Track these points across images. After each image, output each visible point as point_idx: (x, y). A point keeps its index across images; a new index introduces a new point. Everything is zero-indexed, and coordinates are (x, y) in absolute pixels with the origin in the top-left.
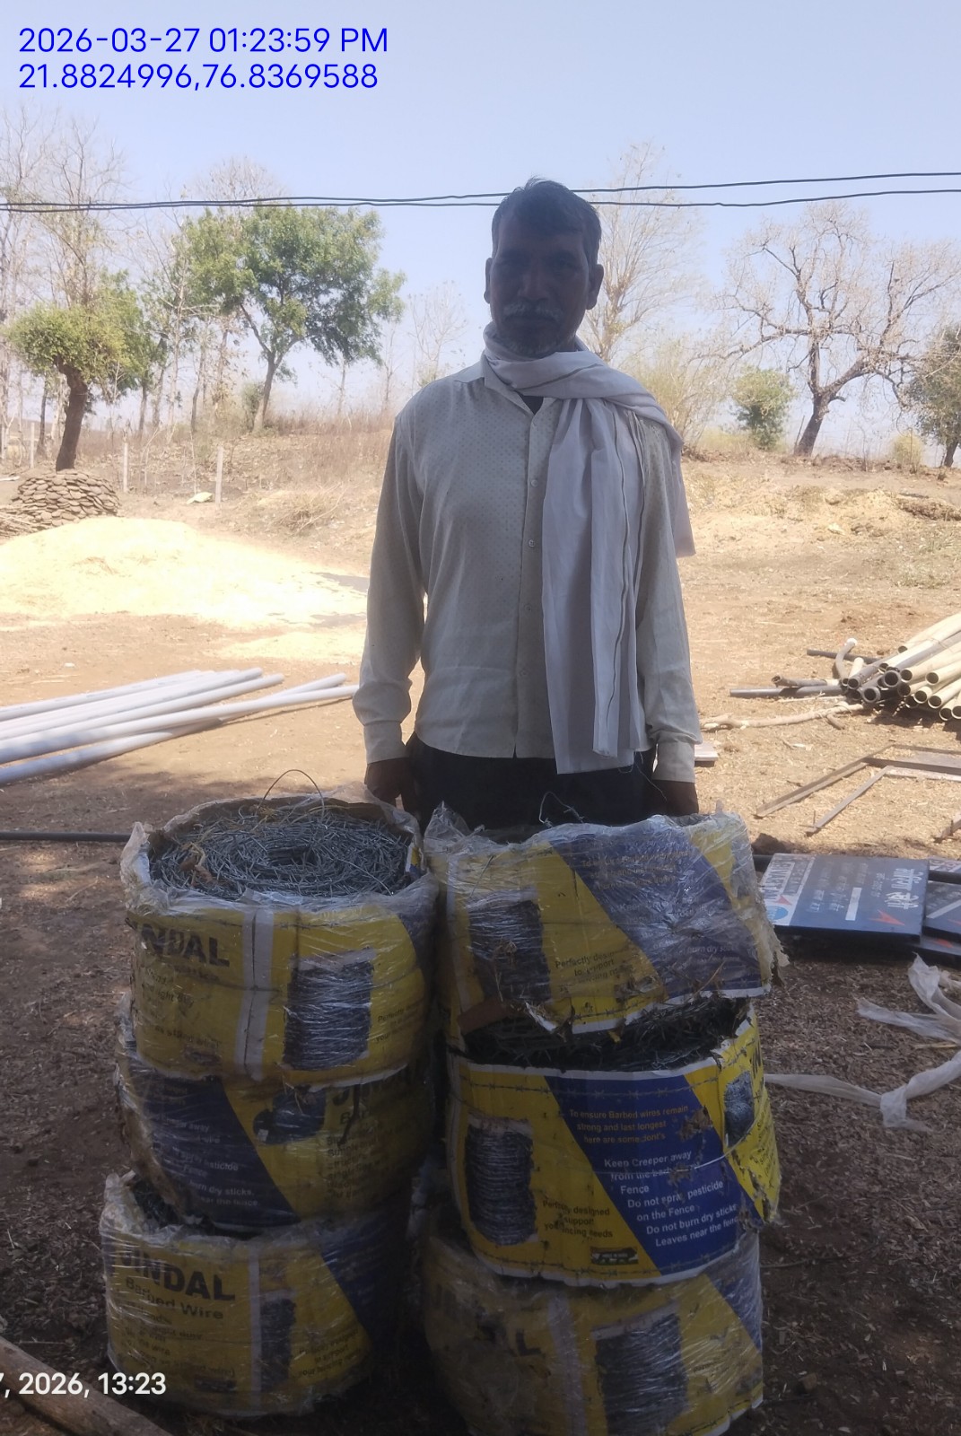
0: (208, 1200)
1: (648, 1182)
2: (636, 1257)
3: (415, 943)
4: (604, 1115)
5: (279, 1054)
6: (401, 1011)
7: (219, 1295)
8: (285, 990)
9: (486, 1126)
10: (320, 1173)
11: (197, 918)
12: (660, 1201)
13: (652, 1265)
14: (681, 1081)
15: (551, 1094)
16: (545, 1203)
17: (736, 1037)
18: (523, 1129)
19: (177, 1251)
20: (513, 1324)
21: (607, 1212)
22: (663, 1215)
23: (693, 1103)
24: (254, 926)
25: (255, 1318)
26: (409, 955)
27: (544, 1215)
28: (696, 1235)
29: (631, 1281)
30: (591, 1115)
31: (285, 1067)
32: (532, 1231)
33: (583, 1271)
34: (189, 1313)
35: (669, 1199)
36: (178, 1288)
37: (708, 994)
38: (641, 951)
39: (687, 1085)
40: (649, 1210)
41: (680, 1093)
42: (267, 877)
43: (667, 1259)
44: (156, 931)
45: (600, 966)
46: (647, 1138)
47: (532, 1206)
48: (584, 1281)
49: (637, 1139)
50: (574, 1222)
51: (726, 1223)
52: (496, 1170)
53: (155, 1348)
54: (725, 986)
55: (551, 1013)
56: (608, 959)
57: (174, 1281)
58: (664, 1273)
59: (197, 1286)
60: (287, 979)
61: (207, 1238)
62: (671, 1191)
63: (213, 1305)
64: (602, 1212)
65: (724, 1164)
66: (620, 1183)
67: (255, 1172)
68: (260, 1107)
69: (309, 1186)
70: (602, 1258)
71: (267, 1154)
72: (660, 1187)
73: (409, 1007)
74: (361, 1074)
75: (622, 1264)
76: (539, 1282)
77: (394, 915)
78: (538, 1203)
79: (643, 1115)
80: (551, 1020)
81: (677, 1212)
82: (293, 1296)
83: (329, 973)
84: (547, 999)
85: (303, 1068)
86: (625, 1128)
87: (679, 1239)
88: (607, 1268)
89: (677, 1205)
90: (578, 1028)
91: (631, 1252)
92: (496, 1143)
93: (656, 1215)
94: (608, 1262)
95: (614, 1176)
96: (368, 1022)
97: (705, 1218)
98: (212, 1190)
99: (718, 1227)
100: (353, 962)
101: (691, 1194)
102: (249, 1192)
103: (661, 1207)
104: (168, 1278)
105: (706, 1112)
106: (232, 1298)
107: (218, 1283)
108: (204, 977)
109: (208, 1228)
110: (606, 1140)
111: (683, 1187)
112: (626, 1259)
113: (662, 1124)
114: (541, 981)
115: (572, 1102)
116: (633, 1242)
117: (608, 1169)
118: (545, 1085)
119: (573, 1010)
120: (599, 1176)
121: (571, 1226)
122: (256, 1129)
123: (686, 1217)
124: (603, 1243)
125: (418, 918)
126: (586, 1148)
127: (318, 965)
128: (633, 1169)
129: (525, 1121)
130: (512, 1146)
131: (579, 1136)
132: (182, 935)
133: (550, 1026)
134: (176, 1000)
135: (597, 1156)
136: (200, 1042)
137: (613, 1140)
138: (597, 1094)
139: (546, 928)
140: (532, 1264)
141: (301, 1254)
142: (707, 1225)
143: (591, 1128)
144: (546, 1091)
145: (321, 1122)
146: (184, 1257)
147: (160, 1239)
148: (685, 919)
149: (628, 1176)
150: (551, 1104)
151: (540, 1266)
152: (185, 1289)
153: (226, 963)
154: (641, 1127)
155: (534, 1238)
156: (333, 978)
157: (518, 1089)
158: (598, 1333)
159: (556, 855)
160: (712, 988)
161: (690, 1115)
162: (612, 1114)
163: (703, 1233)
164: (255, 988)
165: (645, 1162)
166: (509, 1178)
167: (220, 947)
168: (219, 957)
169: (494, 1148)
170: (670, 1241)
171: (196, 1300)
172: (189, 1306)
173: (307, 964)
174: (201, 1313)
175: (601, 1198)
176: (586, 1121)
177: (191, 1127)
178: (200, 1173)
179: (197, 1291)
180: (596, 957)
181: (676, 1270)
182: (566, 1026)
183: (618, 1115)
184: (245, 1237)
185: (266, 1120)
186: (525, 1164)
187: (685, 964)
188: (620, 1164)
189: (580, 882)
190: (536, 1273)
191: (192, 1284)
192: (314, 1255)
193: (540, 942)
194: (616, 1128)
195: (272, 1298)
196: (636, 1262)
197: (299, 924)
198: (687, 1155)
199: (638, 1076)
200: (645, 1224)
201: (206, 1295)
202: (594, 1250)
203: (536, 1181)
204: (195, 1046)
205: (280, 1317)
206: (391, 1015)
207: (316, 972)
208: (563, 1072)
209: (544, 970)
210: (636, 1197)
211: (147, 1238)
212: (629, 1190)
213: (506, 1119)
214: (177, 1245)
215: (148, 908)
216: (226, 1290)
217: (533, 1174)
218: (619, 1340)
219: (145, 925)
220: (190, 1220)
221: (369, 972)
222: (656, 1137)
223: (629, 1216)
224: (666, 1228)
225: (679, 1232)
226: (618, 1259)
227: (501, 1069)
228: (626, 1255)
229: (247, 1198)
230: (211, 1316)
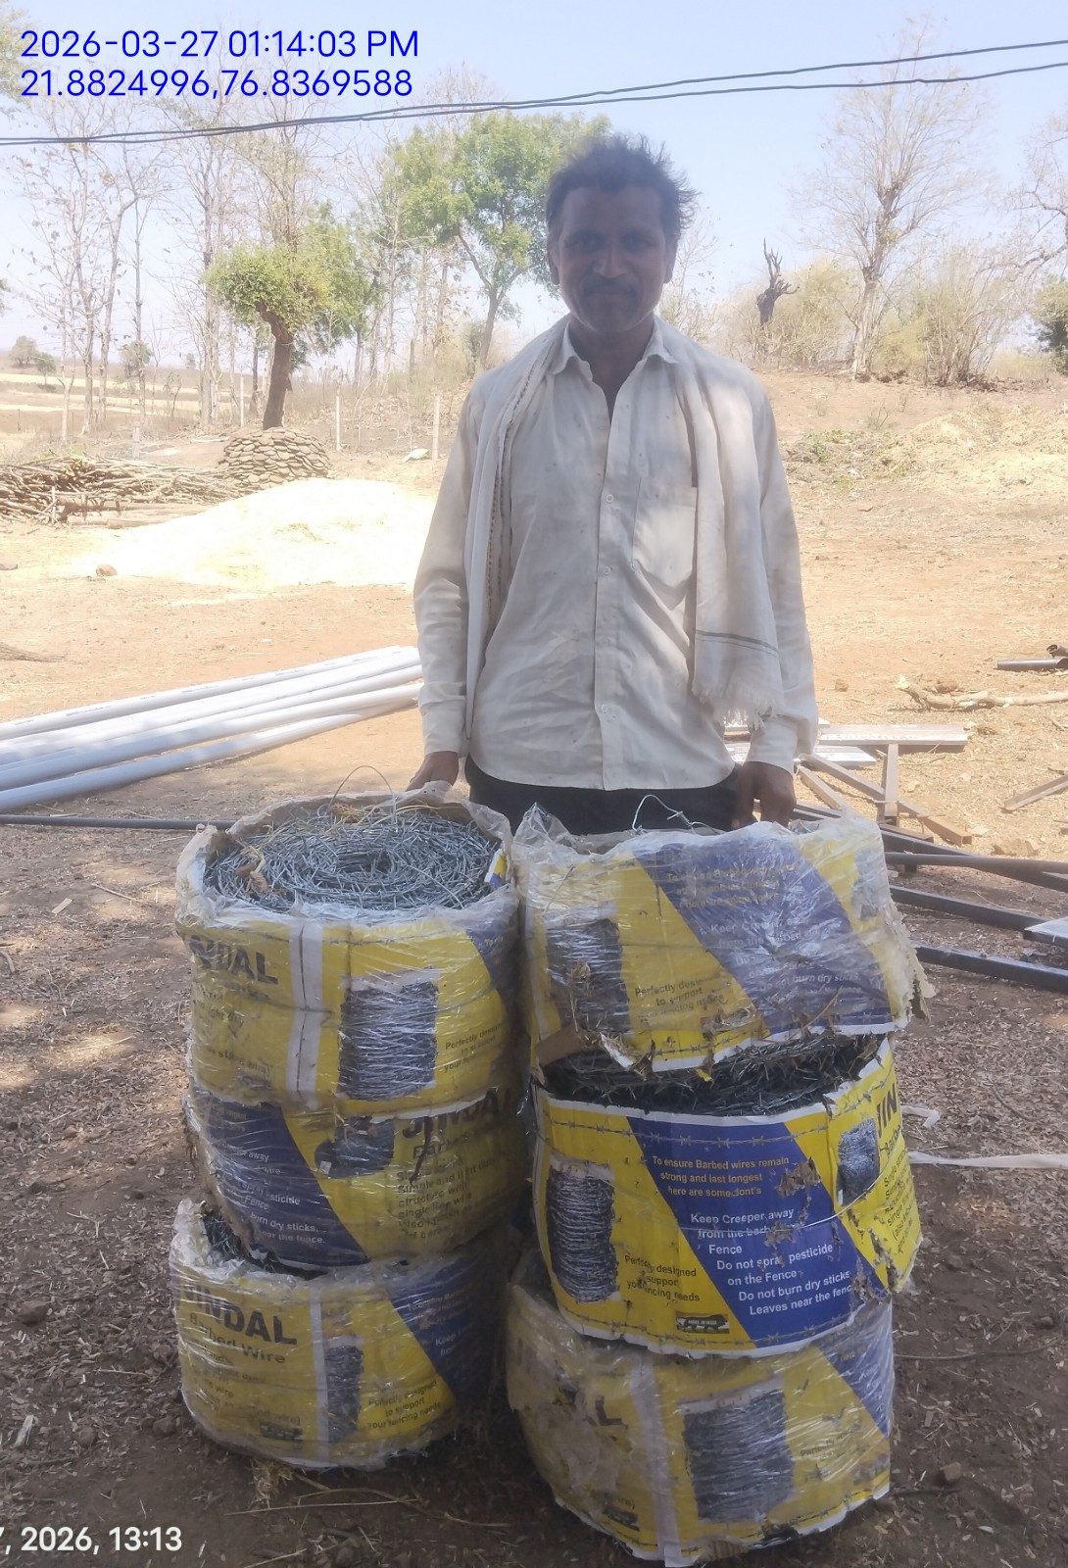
0: (270, 1235)
1: (741, 1241)
2: (727, 1326)
3: (488, 962)
4: (690, 1164)
5: (334, 1082)
6: (474, 1038)
7: (279, 1338)
8: (338, 1011)
9: (565, 1168)
10: (389, 1211)
11: (243, 931)
12: (755, 1264)
13: (744, 1335)
14: (781, 1128)
15: (633, 1137)
16: (627, 1258)
17: (858, 1079)
18: (602, 1174)
19: (236, 1288)
20: (594, 1389)
21: (695, 1273)
22: (758, 1280)
23: (795, 1154)
24: (301, 941)
25: (319, 1364)
26: (482, 975)
27: (626, 1272)
28: (800, 1304)
29: (721, 1352)
30: (676, 1164)
31: (341, 1095)
32: (613, 1289)
33: (668, 1337)
34: (250, 1356)
35: (766, 1262)
36: (239, 1327)
37: (818, 1030)
38: (734, 980)
39: (788, 1133)
40: (743, 1273)
41: (780, 1143)
42: (331, 886)
43: (761, 1329)
44: (205, 944)
45: (686, 995)
46: (739, 1192)
47: (614, 1262)
48: (669, 1349)
49: (728, 1194)
50: (658, 1281)
51: (836, 1292)
52: (575, 1218)
53: (219, 1389)
54: (838, 1020)
55: (630, 1047)
56: (697, 987)
57: (234, 1320)
58: (759, 1345)
59: (257, 1327)
60: (340, 1000)
61: (269, 1275)
62: (768, 1253)
63: (273, 1347)
64: (687, 1273)
65: (835, 1225)
66: (709, 1241)
67: (317, 1208)
68: (321, 1137)
69: (378, 1224)
70: (689, 1324)
71: (331, 1190)
72: (755, 1248)
73: (484, 1033)
74: (428, 1105)
75: (710, 1332)
76: (621, 1344)
77: (461, 933)
78: (620, 1258)
79: (734, 1166)
80: (628, 1055)
81: (775, 1277)
82: (359, 1343)
83: (387, 994)
84: (626, 1031)
85: (359, 1098)
86: (714, 1179)
87: (778, 1308)
88: (694, 1336)
89: (774, 1269)
90: (659, 1065)
91: (721, 1319)
92: (576, 1188)
93: (750, 1279)
94: (694, 1330)
95: (702, 1233)
96: (434, 1049)
97: (809, 1286)
98: (274, 1224)
99: (827, 1296)
100: (413, 983)
101: (792, 1258)
102: (313, 1228)
103: (756, 1271)
104: (228, 1317)
105: (811, 1165)
106: (293, 1342)
107: (278, 1326)
108: (253, 995)
109: (272, 1264)
110: (692, 1193)
111: (783, 1249)
112: (715, 1327)
113: (759, 1177)
114: (620, 1010)
115: (657, 1147)
116: (721, 1307)
117: (695, 1224)
118: (628, 1127)
119: (653, 1045)
120: (685, 1233)
121: (654, 1286)
122: (318, 1161)
123: (785, 1284)
124: (689, 1307)
125: (490, 935)
126: (671, 1200)
127: (373, 985)
128: (724, 1226)
129: (606, 1166)
130: (592, 1193)
131: (662, 1185)
132: (230, 948)
133: (625, 1062)
134: (226, 1020)
135: (683, 1209)
136: (251, 1065)
137: (700, 1192)
138: (683, 1140)
139: (626, 950)
140: (614, 1325)
141: (367, 1298)
142: (813, 1293)
143: (677, 1178)
144: (629, 1134)
145: (390, 1155)
146: (243, 1295)
147: (221, 1274)
148: (790, 943)
149: (717, 1234)
150: (635, 1151)
151: (623, 1328)
152: (245, 1328)
153: (275, 980)
154: (732, 1179)
155: (616, 1297)
156: (391, 1000)
157: (598, 1129)
158: (686, 1407)
159: (638, 867)
160: (823, 1022)
161: (791, 1168)
162: (699, 1164)
163: (808, 1302)
164: (307, 1009)
165: (737, 1219)
166: (590, 1228)
167: (267, 963)
168: (266, 974)
169: (573, 1194)
170: (766, 1310)
171: (256, 1341)
172: (250, 1348)
173: (359, 985)
174: (263, 1356)
175: (687, 1258)
176: (671, 1170)
177: (251, 1155)
178: (260, 1204)
179: (257, 1332)
180: (682, 985)
181: (774, 1343)
182: (646, 1062)
183: (706, 1165)
184: (308, 1276)
185: (327, 1152)
186: (606, 1214)
187: (789, 996)
188: (708, 1220)
189: (663, 896)
190: (617, 1335)
191: (252, 1324)
192: (381, 1300)
193: (619, 966)
194: (703, 1179)
195: (338, 1342)
196: (726, 1331)
197: (352, 941)
198: (789, 1213)
199: (729, 1121)
200: (737, 1289)
201: (267, 1338)
202: (679, 1315)
203: (618, 1234)
204: (246, 1069)
205: (347, 1366)
206: (461, 1042)
207: (371, 993)
208: (647, 1113)
209: (623, 997)
210: (728, 1258)
211: (209, 1273)
212: (719, 1250)
213: (587, 1163)
214: (237, 1281)
215: (195, 919)
216: (287, 1333)
217: (614, 1225)
218: (710, 1416)
219: (194, 937)
220: (255, 1254)
221: (432, 993)
222: (750, 1191)
223: (719, 1279)
224: (761, 1294)
225: (777, 1300)
226: (707, 1326)
227: (580, 1106)
228: (715, 1323)
229: (311, 1234)
230: (273, 1360)
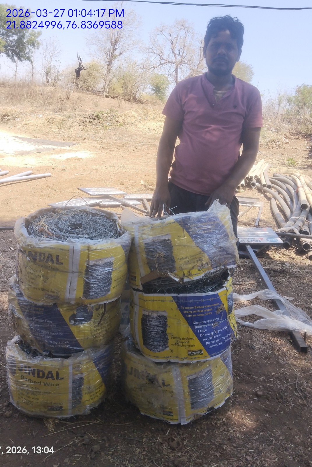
0: (52, 346)
1: (207, 328)
2: (203, 352)
3: (126, 255)
4: (193, 308)
5: (81, 294)
6: (120, 278)
7: (58, 378)
8: (84, 272)
9: (150, 314)
10: (91, 334)
11: (51, 248)
12: (210, 334)
13: (207, 354)
14: (217, 295)
15: (174, 302)
16: (172, 337)
17: (228, 281)
18: (164, 314)
19: (42, 364)
20: (161, 377)
21: (194, 339)
22: (211, 338)
23: (219, 301)
24: (73, 250)
25: (70, 385)
26: (124, 258)
27: (171, 341)
28: (220, 344)
29: (201, 360)
30: (189, 308)
31: (84, 299)
32: (166, 347)
33: (185, 358)
34: (47, 385)
35: (213, 333)
36: (42, 377)
37: (223, 267)
38: (205, 254)
39: (219, 296)
40: (207, 336)
41: (216, 299)
43: (212, 352)
44: (33, 253)
45: (192, 259)
46: (207, 314)
47: (167, 339)
48: (185, 361)
49: (204, 315)
50: (182, 342)
51: (228, 339)
52: (154, 328)
53: (33, 398)
54: (227, 264)
55: (176, 275)
56: (195, 257)
57: (41, 375)
58: (211, 357)
59: (50, 376)
60: (84, 268)
61: (52, 359)
62: (214, 330)
63: (56, 382)
64: (192, 339)
65: (227, 321)
66: (197, 329)
67: (69, 335)
68: (71, 313)
69: (88, 338)
70: (191, 353)
71: (74, 329)
72: (210, 329)
73: (123, 276)
74: (107, 299)
75: (198, 355)
76: (169, 363)
77: (119, 245)
78: (169, 337)
79: (205, 307)
80: (177, 278)
81: (215, 337)
82: (83, 376)
83: (100, 266)
84: (174, 271)
85: (89, 299)
86: (200, 311)
87: (215, 345)
88: (193, 357)
89: (215, 334)
90: (186, 280)
91: (201, 351)
92: (154, 319)
93: (209, 338)
94: (194, 355)
95: (196, 327)
96: (111, 282)
97: (223, 338)
98: (54, 342)
99: (226, 341)
100: (107, 262)
101: (219, 331)
102: (67, 342)
103: (210, 336)
104: (38, 374)
105: (223, 305)
106: (62, 379)
107: (58, 374)
108: (54, 269)
109: (51, 356)
110: (193, 316)
111: (216, 329)
112: (199, 353)
113: (211, 309)
114: (172, 265)
115: (182, 305)
116: (201, 347)
117: (194, 325)
118: (172, 299)
119: (184, 274)
120: (191, 327)
121: (181, 344)
122: (70, 321)
123: (217, 338)
124: (192, 349)
125: (127, 246)
126: (187, 319)
127: (96, 263)
128: (202, 324)
129: (164, 311)
130: (160, 320)
131: (184, 315)
132: (44, 254)
133: (177, 280)
134: (42, 277)
135: (190, 321)
136: (52, 292)
137: (196, 315)
138: (190, 301)
139: (174, 247)
140: (167, 357)
141: (86, 361)
142: (223, 340)
143: (189, 312)
144: (173, 301)
145: (92, 316)
146: (45, 366)
147: (36, 361)
148: (218, 243)
149: (200, 326)
150: (175, 305)
151: (170, 358)
152: (45, 377)
153: (62, 263)
154: (205, 311)
155: (168, 349)
156: (100, 267)
157: (162, 301)
158: (189, 378)
159: (177, 224)
160: (224, 265)
161: (219, 306)
162: (195, 307)
163: (222, 343)
164: (73, 272)
165: (206, 322)
166: (159, 330)
167: (60, 258)
168: (59, 261)
169: (153, 321)
170: (213, 346)
171: (50, 380)
172: (47, 383)
173: (92, 263)
174: (51, 385)
175: (192, 334)
176: (187, 310)
177: (46, 322)
178: (48, 337)
179: (50, 378)
180: (191, 256)
181: (214, 355)
182: (182, 279)
183: (198, 307)
184: (67, 357)
185: (73, 317)
186: (165, 325)
187: (218, 258)
188: (198, 323)
189: (186, 232)
190: (168, 360)
191: (48, 375)
192: (90, 361)
193: (172, 252)
194: (196, 311)
195: (77, 377)
196: (203, 354)
197: (89, 249)
198: (218, 319)
199: (204, 294)
200: (206, 341)
201: (53, 379)
202: (189, 351)
203: (169, 330)
204: (50, 293)
205: (79, 383)
206: (118, 279)
207: (95, 265)
208: (178, 294)
209: (174, 261)
210: (203, 333)
211: (30, 361)
212: (201, 331)
213: (158, 311)
215: (31, 245)
216: (60, 376)
217: (168, 328)
218: (195, 379)
219: (29, 251)
220: (45, 353)
221: (112, 265)
222: (209, 313)
223: (201, 339)
224: (211, 342)
225: (215, 343)
226: (197, 353)
227: (155, 295)
228: (199, 352)
229: (67, 344)
230: (55, 385)
